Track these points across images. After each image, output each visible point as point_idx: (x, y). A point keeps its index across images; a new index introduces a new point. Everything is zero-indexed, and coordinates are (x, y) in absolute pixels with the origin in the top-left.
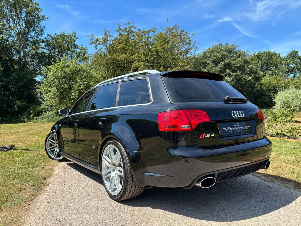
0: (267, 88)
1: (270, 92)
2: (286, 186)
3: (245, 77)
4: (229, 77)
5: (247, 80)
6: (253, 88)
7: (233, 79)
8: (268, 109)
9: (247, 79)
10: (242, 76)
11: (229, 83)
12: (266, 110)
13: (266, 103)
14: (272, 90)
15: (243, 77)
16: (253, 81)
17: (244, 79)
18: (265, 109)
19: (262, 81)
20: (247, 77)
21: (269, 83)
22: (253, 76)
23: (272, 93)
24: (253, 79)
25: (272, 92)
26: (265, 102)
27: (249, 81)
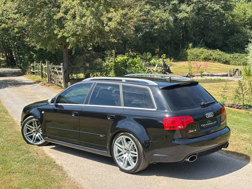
0: (241, 21)
1: (244, 26)
2: (239, 159)
3: (210, 5)
4: (187, 4)
5: (214, 10)
6: (221, 22)
7: (193, 7)
8: (241, 53)
9: (213, 8)
10: (206, 4)
11: (188, 14)
12: (239, 54)
13: (238, 44)
14: (247, 24)
15: (209, 5)
16: (221, 11)
17: (210, 8)
18: (237, 54)
19: (234, 10)
20: (213, 5)
21: (245, 14)
22: (223, 4)
23: (248, 29)
24: (222, 8)
25: (248, 27)
26: (238, 42)
27: (216, 11)
